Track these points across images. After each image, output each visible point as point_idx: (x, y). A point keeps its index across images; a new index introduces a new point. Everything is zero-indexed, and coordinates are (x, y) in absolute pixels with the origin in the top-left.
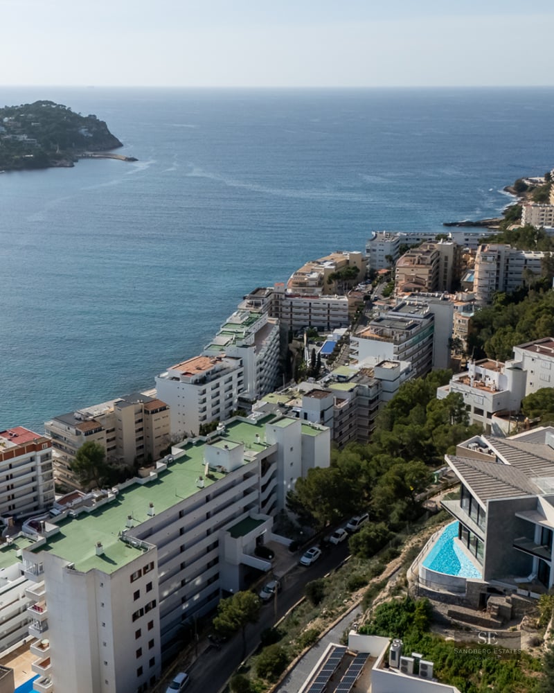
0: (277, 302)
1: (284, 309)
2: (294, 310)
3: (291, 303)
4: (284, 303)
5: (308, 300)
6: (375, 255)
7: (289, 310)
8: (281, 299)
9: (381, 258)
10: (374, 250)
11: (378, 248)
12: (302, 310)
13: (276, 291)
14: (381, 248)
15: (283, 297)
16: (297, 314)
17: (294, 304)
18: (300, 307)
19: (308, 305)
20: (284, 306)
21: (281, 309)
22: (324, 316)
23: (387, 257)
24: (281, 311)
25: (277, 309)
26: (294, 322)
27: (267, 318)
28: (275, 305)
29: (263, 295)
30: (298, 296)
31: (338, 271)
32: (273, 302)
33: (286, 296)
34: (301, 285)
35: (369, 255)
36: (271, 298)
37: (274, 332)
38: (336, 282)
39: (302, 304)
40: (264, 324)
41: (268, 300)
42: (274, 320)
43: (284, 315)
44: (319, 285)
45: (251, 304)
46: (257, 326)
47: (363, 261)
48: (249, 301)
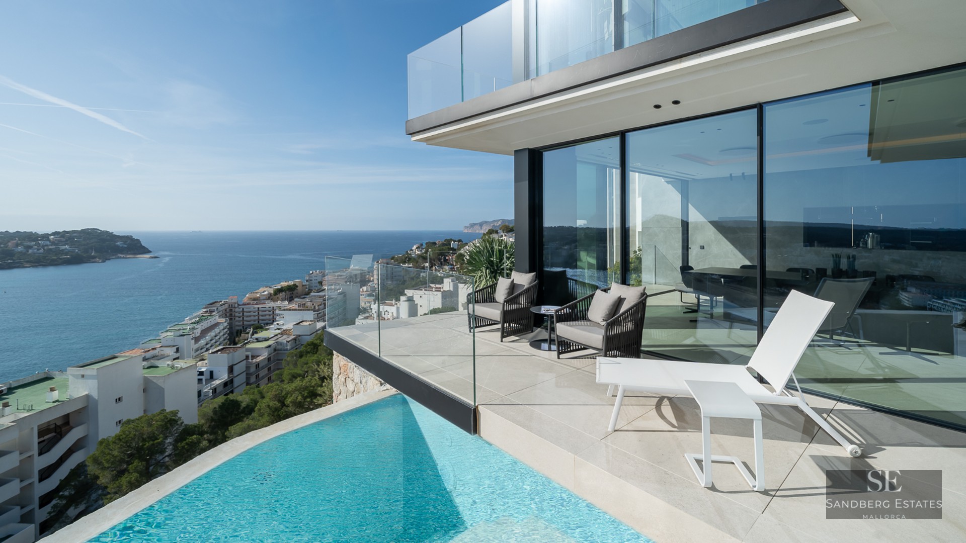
0: (231, 310)
1: (237, 314)
2: (245, 314)
3: (243, 309)
4: (237, 310)
5: (257, 306)
6: (312, 283)
7: (241, 314)
8: (235, 307)
9: (316, 285)
10: (311, 280)
11: (313, 279)
12: (251, 314)
13: (230, 302)
14: (316, 278)
15: (236, 305)
16: (247, 317)
17: (245, 310)
18: (250, 312)
19: (257, 309)
20: (236, 312)
21: (235, 314)
22: (270, 315)
23: (319, 282)
24: (235, 316)
25: (231, 315)
26: (245, 323)
27: (216, 319)
28: (230, 312)
29: (218, 304)
30: (248, 304)
31: (282, 288)
32: (228, 310)
33: (238, 305)
34: (254, 299)
35: (308, 283)
36: (227, 306)
37: (221, 327)
38: (281, 294)
39: (252, 309)
40: (213, 323)
41: (221, 308)
42: (223, 320)
43: (237, 319)
44: (269, 298)
45: (206, 312)
46: (205, 324)
47: (303, 286)
48: (205, 310)
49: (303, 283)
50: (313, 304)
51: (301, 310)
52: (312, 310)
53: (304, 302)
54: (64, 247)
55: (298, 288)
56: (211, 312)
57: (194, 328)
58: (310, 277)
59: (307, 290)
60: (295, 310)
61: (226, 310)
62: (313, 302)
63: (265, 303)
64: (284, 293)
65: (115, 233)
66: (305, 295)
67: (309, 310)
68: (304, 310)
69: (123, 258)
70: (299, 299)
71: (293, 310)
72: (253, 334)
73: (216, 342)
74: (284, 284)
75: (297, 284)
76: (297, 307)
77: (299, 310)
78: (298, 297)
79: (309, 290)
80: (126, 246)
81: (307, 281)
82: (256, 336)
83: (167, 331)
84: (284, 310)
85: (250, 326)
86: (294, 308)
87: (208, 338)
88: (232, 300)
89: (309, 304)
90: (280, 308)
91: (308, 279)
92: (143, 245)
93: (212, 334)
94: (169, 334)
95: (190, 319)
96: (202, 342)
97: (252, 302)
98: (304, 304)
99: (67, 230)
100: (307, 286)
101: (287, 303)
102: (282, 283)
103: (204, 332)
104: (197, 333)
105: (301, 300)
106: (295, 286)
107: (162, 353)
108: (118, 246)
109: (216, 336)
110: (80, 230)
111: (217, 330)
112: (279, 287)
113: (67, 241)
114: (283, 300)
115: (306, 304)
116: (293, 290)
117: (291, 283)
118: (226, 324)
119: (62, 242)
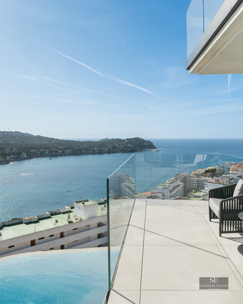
0: (185, 179)
1: (188, 181)
2: (191, 182)
3: (190, 179)
4: (188, 179)
5: (197, 178)
7: (190, 182)
8: (187, 178)
12: (194, 182)
15: (187, 177)
18: (193, 181)
19: (196, 180)
22: (202, 184)
25: (185, 181)
26: (192, 186)
27: (179, 183)
28: (184, 180)
29: (180, 175)
30: (193, 177)
31: (208, 170)
32: (184, 179)
33: (189, 177)
34: (196, 175)
35: (222, 169)
36: (183, 177)
37: (181, 187)
38: (208, 173)
39: (194, 180)
40: (178, 184)
41: (181, 178)
42: (181, 184)
43: (188, 184)
44: (202, 175)
45: (175, 178)
46: (174, 185)
47: (220, 170)
48: (174, 178)
49: (220, 169)
50: (223, 181)
51: (217, 183)
52: (222, 184)
53: (218, 179)
54: (129, 145)
55: (217, 171)
56: (177, 179)
57: (170, 186)
58: (223, 165)
59: (222, 172)
60: (214, 183)
61: (183, 179)
62: (223, 180)
63: (200, 178)
64: (209, 173)
65: (144, 140)
66: (219, 175)
67: (221, 184)
68: (218, 184)
69: (147, 150)
70: (215, 177)
71: (212, 183)
72: (194, 193)
73: (178, 194)
74: (210, 168)
75: (216, 169)
76: (214, 181)
77: (215, 183)
78: (216, 176)
79: (223, 172)
80: (148, 145)
81: (222, 167)
82: (195, 194)
83: (160, 185)
84: (208, 182)
85: (193, 189)
86: (213, 182)
87: (175, 191)
88: (186, 174)
89: (221, 181)
90: (206, 181)
91: (222, 166)
92: (154, 145)
93: (177, 190)
94: (160, 187)
95: (169, 181)
96: (173, 193)
97: (194, 176)
98: (218, 180)
99: (130, 138)
100: (222, 170)
101: (211, 178)
102: (209, 168)
103: (174, 188)
104: (171, 188)
105: (217, 178)
106: (215, 170)
107: (158, 195)
108: (145, 145)
109: (178, 191)
110: (133, 138)
111: (179, 188)
112: (207, 169)
113: (130, 142)
114: (209, 177)
115: (219, 181)
116: (214, 172)
117: (213, 168)
118: (183, 186)
119: (128, 143)
